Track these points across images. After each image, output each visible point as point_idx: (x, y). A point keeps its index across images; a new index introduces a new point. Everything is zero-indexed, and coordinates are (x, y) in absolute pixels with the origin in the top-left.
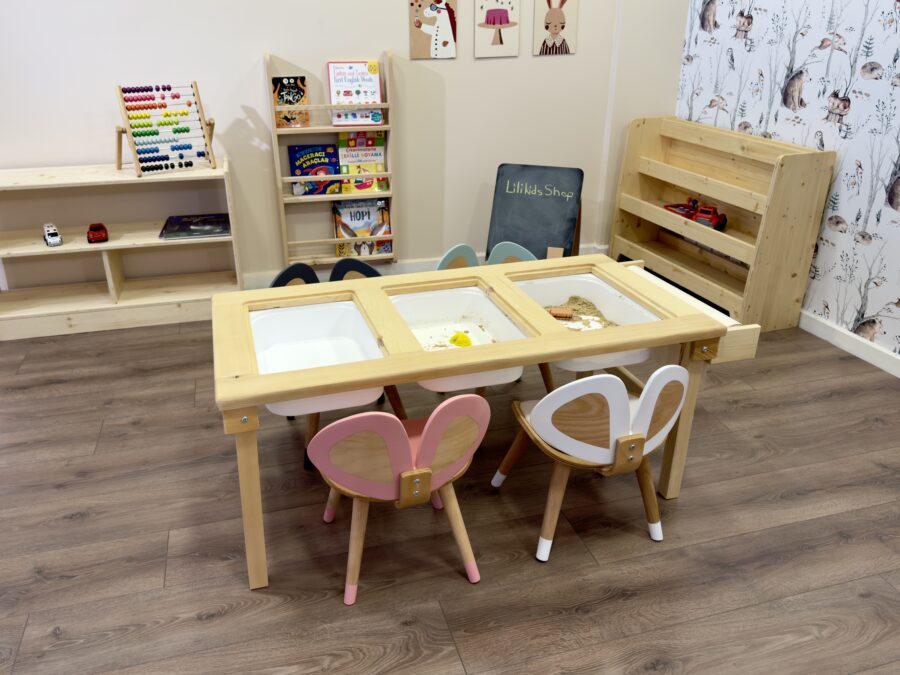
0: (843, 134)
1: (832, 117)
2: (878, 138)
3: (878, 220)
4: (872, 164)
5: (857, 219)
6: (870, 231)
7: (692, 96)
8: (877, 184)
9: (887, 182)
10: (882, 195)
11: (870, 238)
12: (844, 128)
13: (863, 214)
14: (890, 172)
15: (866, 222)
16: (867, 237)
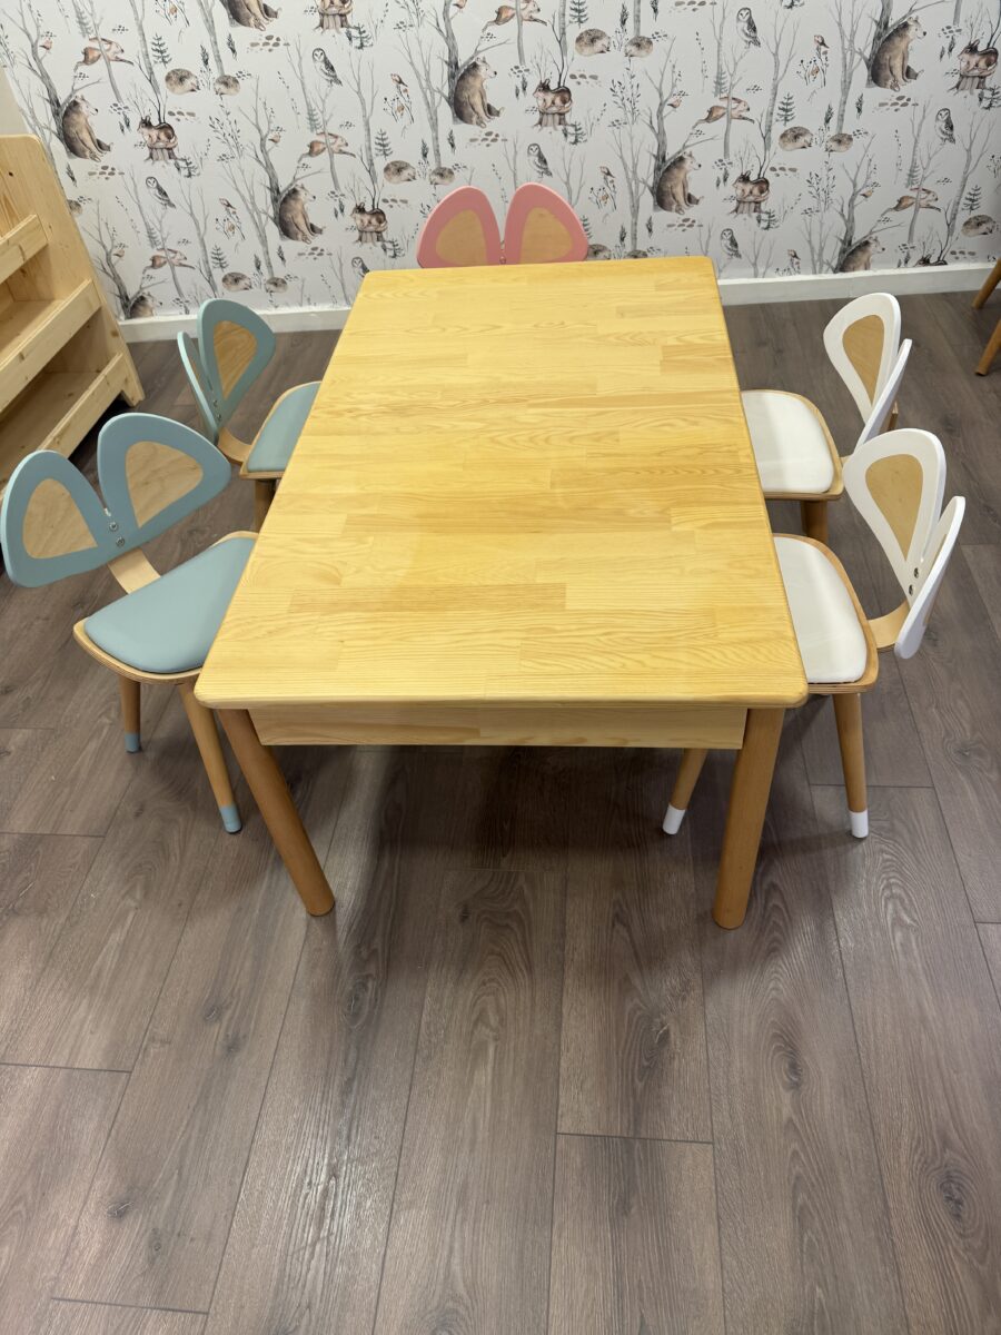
0: (357, 43)
1: (329, 21)
2: (411, 32)
3: (453, 146)
4: (417, 73)
5: (425, 155)
6: (447, 163)
7: (34, 53)
8: (433, 98)
9: (446, 91)
10: (445, 111)
11: (451, 172)
12: (355, 33)
13: (430, 145)
14: (446, 76)
15: (437, 153)
16: (446, 173)
